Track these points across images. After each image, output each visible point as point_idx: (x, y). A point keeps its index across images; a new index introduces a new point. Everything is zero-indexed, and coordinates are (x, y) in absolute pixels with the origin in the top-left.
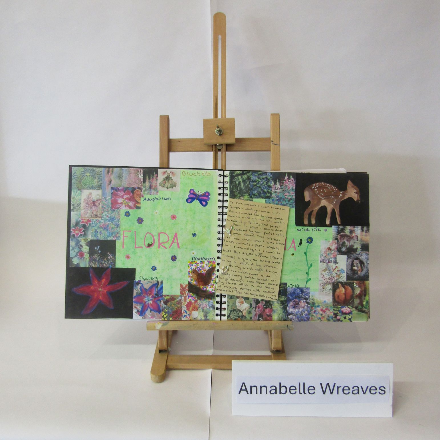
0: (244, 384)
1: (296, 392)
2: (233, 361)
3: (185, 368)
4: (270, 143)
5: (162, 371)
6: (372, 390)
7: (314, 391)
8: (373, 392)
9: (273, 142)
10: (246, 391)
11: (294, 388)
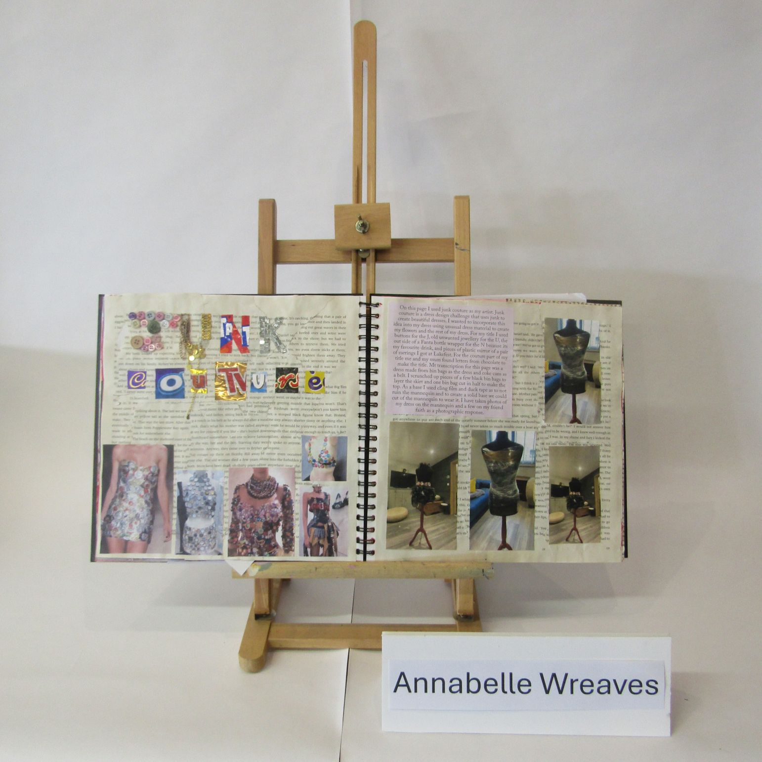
0: (402, 674)
1: (496, 690)
2: (383, 633)
3: (302, 646)
4: (454, 247)
5: (259, 652)
6: (633, 686)
7: (529, 688)
8: (634, 690)
9: (458, 246)
10: (406, 687)
11: (493, 683)
